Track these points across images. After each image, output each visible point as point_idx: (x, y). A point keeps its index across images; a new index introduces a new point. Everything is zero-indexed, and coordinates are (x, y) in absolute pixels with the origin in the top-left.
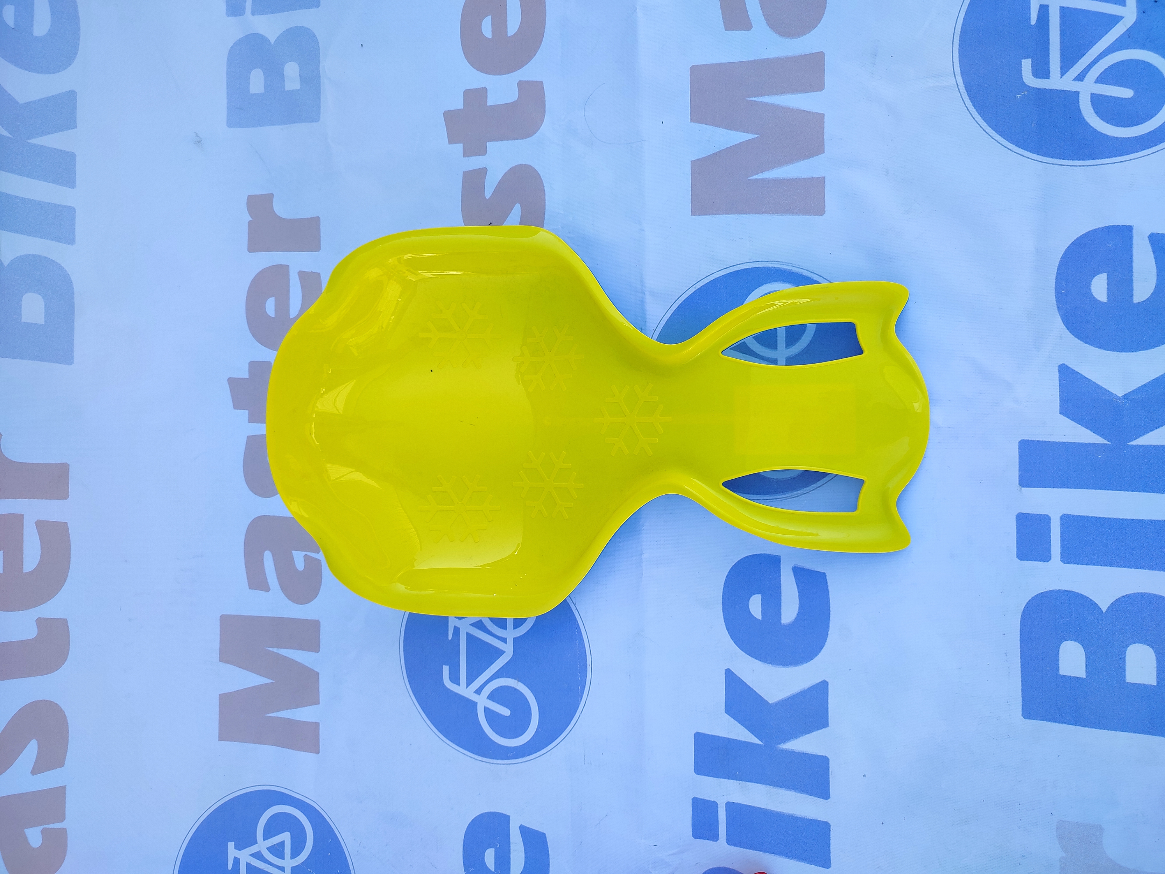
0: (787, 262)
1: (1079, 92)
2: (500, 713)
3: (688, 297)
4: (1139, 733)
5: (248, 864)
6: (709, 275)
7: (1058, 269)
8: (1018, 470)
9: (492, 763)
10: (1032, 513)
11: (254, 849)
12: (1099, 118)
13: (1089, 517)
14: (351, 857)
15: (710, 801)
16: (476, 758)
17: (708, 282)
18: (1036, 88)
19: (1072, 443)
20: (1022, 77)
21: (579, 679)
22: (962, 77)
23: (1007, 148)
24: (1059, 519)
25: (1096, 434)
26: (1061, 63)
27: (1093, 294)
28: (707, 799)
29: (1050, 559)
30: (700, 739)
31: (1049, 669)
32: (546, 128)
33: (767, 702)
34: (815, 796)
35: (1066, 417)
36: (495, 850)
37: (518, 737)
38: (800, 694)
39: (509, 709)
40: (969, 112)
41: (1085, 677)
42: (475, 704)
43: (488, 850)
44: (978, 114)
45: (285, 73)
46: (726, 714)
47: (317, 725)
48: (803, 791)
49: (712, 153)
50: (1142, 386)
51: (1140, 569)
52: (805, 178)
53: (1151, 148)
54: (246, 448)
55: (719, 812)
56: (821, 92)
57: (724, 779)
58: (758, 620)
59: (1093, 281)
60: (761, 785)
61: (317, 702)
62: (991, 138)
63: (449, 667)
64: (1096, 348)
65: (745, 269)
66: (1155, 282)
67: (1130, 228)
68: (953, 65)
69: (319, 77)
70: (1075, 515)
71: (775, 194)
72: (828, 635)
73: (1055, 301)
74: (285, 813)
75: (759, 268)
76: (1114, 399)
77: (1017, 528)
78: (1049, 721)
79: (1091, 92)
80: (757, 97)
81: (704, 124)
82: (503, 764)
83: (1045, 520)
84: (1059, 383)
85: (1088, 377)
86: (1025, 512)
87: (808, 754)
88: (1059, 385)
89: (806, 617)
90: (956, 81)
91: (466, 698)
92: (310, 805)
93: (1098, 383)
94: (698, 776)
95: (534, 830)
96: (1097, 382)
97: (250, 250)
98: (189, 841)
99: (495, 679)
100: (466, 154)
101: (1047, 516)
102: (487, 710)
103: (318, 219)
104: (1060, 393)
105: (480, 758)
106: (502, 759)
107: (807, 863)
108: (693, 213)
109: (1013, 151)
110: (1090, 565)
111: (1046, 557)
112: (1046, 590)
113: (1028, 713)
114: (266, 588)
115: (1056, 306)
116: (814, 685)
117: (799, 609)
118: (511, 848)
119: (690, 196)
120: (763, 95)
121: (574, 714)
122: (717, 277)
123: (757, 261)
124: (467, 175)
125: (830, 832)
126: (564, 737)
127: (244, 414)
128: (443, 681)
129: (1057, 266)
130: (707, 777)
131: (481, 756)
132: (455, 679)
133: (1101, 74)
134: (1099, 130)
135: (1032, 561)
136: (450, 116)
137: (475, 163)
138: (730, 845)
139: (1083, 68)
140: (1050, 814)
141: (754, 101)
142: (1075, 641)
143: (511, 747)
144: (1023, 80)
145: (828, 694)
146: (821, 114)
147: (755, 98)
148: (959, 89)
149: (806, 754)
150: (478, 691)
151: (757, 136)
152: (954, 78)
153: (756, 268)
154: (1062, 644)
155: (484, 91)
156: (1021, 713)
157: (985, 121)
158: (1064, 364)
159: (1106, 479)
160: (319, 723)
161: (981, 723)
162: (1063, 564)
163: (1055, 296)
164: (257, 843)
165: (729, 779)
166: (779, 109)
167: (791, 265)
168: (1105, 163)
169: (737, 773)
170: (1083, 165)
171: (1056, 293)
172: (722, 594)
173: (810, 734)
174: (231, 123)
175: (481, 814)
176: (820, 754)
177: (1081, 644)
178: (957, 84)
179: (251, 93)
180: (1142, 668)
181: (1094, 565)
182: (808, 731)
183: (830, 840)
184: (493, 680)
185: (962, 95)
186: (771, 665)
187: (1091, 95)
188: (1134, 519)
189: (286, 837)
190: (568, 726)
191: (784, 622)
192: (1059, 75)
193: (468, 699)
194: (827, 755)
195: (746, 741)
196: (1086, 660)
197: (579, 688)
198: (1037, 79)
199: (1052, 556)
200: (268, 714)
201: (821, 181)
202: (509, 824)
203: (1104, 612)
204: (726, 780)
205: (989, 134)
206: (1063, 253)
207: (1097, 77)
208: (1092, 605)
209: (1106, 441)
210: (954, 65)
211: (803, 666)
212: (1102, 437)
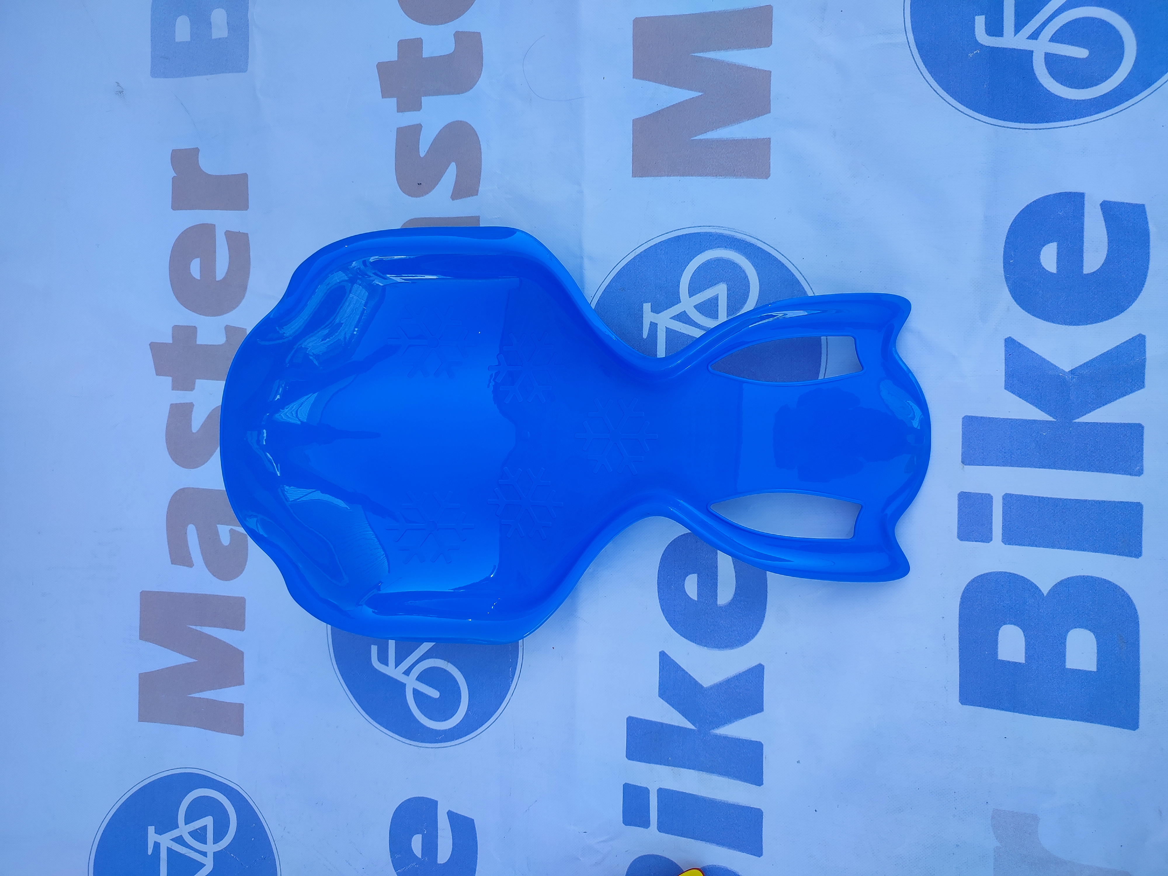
0: (729, 227)
1: (1032, 52)
2: (429, 694)
3: (627, 264)
4: (1078, 721)
5: (169, 850)
6: (649, 239)
7: (1006, 237)
8: (961, 447)
9: (421, 747)
10: (974, 492)
11: (175, 833)
12: (1052, 79)
13: (1032, 497)
14: (275, 842)
15: (641, 787)
16: (403, 741)
17: (648, 247)
18: (989, 46)
19: (1016, 419)
20: (975, 35)
21: (511, 660)
22: (913, 33)
23: (958, 110)
24: (1002, 498)
25: (1042, 411)
26: (1015, 20)
27: (1042, 264)
28: (638, 785)
29: (991, 540)
30: (633, 723)
31: (987, 653)
32: (483, 83)
33: (702, 685)
34: (748, 782)
35: (1011, 392)
36: (422, 836)
37: (447, 720)
38: (735, 677)
39: (439, 691)
40: (920, 71)
41: (1024, 662)
42: (404, 685)
43: (415, 836)
44: (929, 74)
45: (212, 20)
46: (659, 698)
47: (241, 706)
48: (736, 777)
49: (654, 112)
50: (1090, 361)
51: (1083, 551)
52: (751, 140)
53: (1105, 111)
54: (169, 417)
55: (650, 798)
56: (768, 48)
57: (656, 765)
58: (694, 600)
59: (1042, 250)
60: (694, 771)
61: (241, 683)
62: (941, 99)
63: (378, 647)
64: (1044, 321)
65: (686, 234)
66: (1106, 252)
67: (1082, 195)
68: (904, 21)
69: (248, 25)
70: (1018, 495)
71: (718, 156)
72: (764, 616)
73: (1003, 271)
74: (207, 796)
75: (701, 234)
76: (1061, 374)
77: (958, 507)
78: (987, 707)
79: (1045, 51)
80: (702, 52)
81: (646, 80)
82: (432, 748)
83: (986, 499)
84: (1005, 358)
85: (1035, 351)
86: (967, 491)
87: (742, 740)
88: (1005, 359)
89: (742, 598)
90: (907, 38)
91: (394, 678)
92: (233, 788)
93: (1045, 358)
94: (629, 761)
95: (463, 816)
96: (1043, 357)
97: (174, 208)
98: (107, 825)
99: (425, 659)
100: (401, 109)
101: (989, 495)
102: (416, 692)
103: (245, 176)
104: (1005, 367)
105: (408, 741)
106: (431, 742)
107: (739, 851)
108: (634, 175)
109: (964, 113)
110: (1032, 546)
111: (987, 538)
112: (987, 572)
113: (966, 698)
114: (190, 564)
115: (1004, 276)
116: (750, 669)
117: (736, 590)
118: (439, 834)
119: (632, 157)
120: (708, 50)
121: (504, 697)
122: (658, 242)
123: (700, 226)
124: (401, 131)
125: (762, 819)
126: (494, 720)
127: (168, 381)
128: (371, 661)
129: (1006, 234)
130: (639, 762)
131: (409, 739)
132: (383, 659)
133: (1055, 32)
134: (1053, 92)
135: (973, 541)
136: (383, 68)
137: (409, 118)
138: (661, 832)
139: (1038, 26)
140: (986, 803)
141: (699, 56)
142: (1015, 625)
143: (440, 730)
144: (976, 38)
145: (763, 678)
146: (767, 71)
147: (700, 54)
148: (910, 47)
149: (740, 739)
150: (407, 672)
151: (700, 94)
152: (905, 35)
153: (698, 233)
154: (1002, 628)
155: (420, 41)
156: (958, 698)
157: (936, 81)
158: (1010, 337)
159: (1051, 458)
160: (243, 704)
161: (917, 709)
162: (1004, 545)
163: (1003, 266)
164: (178, 828)
165: (661, 764)
166: (725, 65)
167: (734, 230)
168: (1058, 126)
169: (670, 758)
170: (1035, 128)
171: (1004, 263)
172: (657, 574)
173: (744, 719)
174: (155, 73)
175: (409, 800)
176: (754, 740)
177: (1020, 628)
178: (908, 41)
179: (176, 41)
180: (1083, 653)
181: (1036, 546)
182: (743, 716)
183: (762, 827)
184: (422, 661)
185: (913, 53)
186: (706, 648)
187: (1045, 55)
188: (1078, 500)
189: (208, 821)
190: (498, 709)
191: (720, 604)
192: (1013, 33)
193: (396, 680)
194: (761, 741)
195: (680, 726)
196: (1026, 645)
197: (510, 669)
198: (990, 37)
199: (993, 536)
200: (190, 694)
201: (766, 143)
202: (437, 809)
203: (1045, 595)
204: (658, 766)
205: (940, 94)
206: (1012, 220)
207: (1051, 35)
208: (1033, 588)
209: (1051, 418)
210: (906, 21)
211: (739, 649)
212: (1047, 414)
